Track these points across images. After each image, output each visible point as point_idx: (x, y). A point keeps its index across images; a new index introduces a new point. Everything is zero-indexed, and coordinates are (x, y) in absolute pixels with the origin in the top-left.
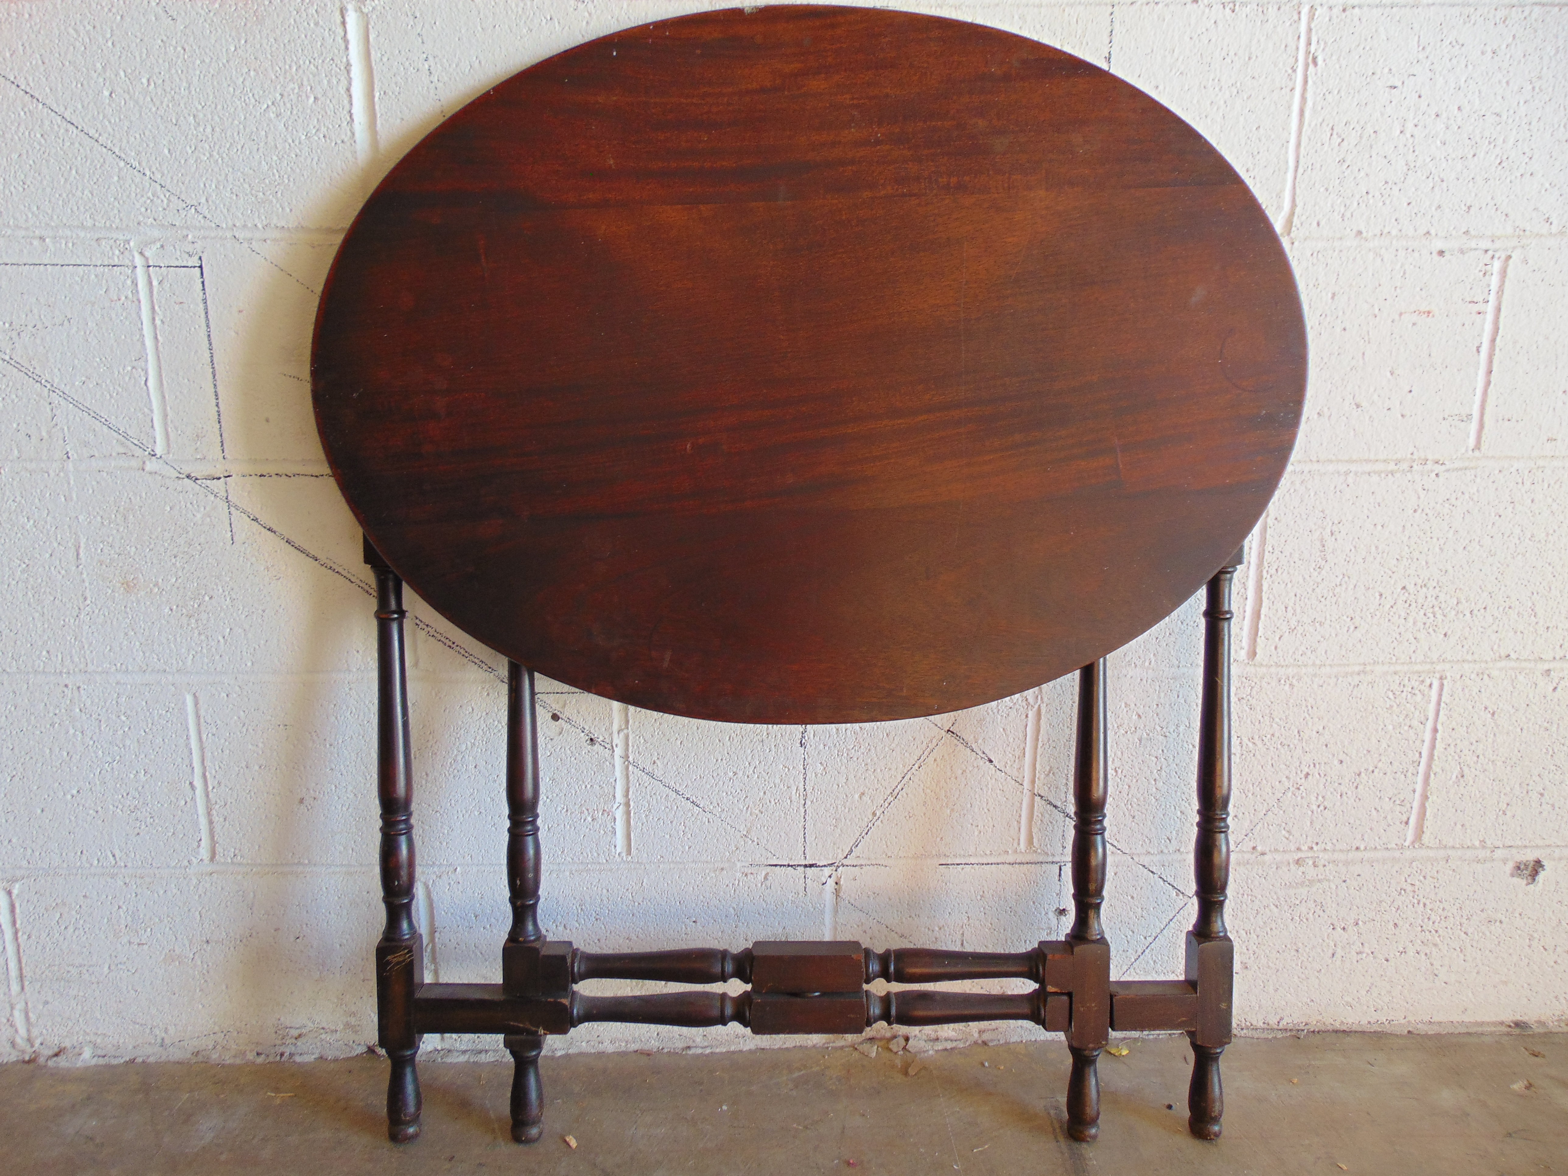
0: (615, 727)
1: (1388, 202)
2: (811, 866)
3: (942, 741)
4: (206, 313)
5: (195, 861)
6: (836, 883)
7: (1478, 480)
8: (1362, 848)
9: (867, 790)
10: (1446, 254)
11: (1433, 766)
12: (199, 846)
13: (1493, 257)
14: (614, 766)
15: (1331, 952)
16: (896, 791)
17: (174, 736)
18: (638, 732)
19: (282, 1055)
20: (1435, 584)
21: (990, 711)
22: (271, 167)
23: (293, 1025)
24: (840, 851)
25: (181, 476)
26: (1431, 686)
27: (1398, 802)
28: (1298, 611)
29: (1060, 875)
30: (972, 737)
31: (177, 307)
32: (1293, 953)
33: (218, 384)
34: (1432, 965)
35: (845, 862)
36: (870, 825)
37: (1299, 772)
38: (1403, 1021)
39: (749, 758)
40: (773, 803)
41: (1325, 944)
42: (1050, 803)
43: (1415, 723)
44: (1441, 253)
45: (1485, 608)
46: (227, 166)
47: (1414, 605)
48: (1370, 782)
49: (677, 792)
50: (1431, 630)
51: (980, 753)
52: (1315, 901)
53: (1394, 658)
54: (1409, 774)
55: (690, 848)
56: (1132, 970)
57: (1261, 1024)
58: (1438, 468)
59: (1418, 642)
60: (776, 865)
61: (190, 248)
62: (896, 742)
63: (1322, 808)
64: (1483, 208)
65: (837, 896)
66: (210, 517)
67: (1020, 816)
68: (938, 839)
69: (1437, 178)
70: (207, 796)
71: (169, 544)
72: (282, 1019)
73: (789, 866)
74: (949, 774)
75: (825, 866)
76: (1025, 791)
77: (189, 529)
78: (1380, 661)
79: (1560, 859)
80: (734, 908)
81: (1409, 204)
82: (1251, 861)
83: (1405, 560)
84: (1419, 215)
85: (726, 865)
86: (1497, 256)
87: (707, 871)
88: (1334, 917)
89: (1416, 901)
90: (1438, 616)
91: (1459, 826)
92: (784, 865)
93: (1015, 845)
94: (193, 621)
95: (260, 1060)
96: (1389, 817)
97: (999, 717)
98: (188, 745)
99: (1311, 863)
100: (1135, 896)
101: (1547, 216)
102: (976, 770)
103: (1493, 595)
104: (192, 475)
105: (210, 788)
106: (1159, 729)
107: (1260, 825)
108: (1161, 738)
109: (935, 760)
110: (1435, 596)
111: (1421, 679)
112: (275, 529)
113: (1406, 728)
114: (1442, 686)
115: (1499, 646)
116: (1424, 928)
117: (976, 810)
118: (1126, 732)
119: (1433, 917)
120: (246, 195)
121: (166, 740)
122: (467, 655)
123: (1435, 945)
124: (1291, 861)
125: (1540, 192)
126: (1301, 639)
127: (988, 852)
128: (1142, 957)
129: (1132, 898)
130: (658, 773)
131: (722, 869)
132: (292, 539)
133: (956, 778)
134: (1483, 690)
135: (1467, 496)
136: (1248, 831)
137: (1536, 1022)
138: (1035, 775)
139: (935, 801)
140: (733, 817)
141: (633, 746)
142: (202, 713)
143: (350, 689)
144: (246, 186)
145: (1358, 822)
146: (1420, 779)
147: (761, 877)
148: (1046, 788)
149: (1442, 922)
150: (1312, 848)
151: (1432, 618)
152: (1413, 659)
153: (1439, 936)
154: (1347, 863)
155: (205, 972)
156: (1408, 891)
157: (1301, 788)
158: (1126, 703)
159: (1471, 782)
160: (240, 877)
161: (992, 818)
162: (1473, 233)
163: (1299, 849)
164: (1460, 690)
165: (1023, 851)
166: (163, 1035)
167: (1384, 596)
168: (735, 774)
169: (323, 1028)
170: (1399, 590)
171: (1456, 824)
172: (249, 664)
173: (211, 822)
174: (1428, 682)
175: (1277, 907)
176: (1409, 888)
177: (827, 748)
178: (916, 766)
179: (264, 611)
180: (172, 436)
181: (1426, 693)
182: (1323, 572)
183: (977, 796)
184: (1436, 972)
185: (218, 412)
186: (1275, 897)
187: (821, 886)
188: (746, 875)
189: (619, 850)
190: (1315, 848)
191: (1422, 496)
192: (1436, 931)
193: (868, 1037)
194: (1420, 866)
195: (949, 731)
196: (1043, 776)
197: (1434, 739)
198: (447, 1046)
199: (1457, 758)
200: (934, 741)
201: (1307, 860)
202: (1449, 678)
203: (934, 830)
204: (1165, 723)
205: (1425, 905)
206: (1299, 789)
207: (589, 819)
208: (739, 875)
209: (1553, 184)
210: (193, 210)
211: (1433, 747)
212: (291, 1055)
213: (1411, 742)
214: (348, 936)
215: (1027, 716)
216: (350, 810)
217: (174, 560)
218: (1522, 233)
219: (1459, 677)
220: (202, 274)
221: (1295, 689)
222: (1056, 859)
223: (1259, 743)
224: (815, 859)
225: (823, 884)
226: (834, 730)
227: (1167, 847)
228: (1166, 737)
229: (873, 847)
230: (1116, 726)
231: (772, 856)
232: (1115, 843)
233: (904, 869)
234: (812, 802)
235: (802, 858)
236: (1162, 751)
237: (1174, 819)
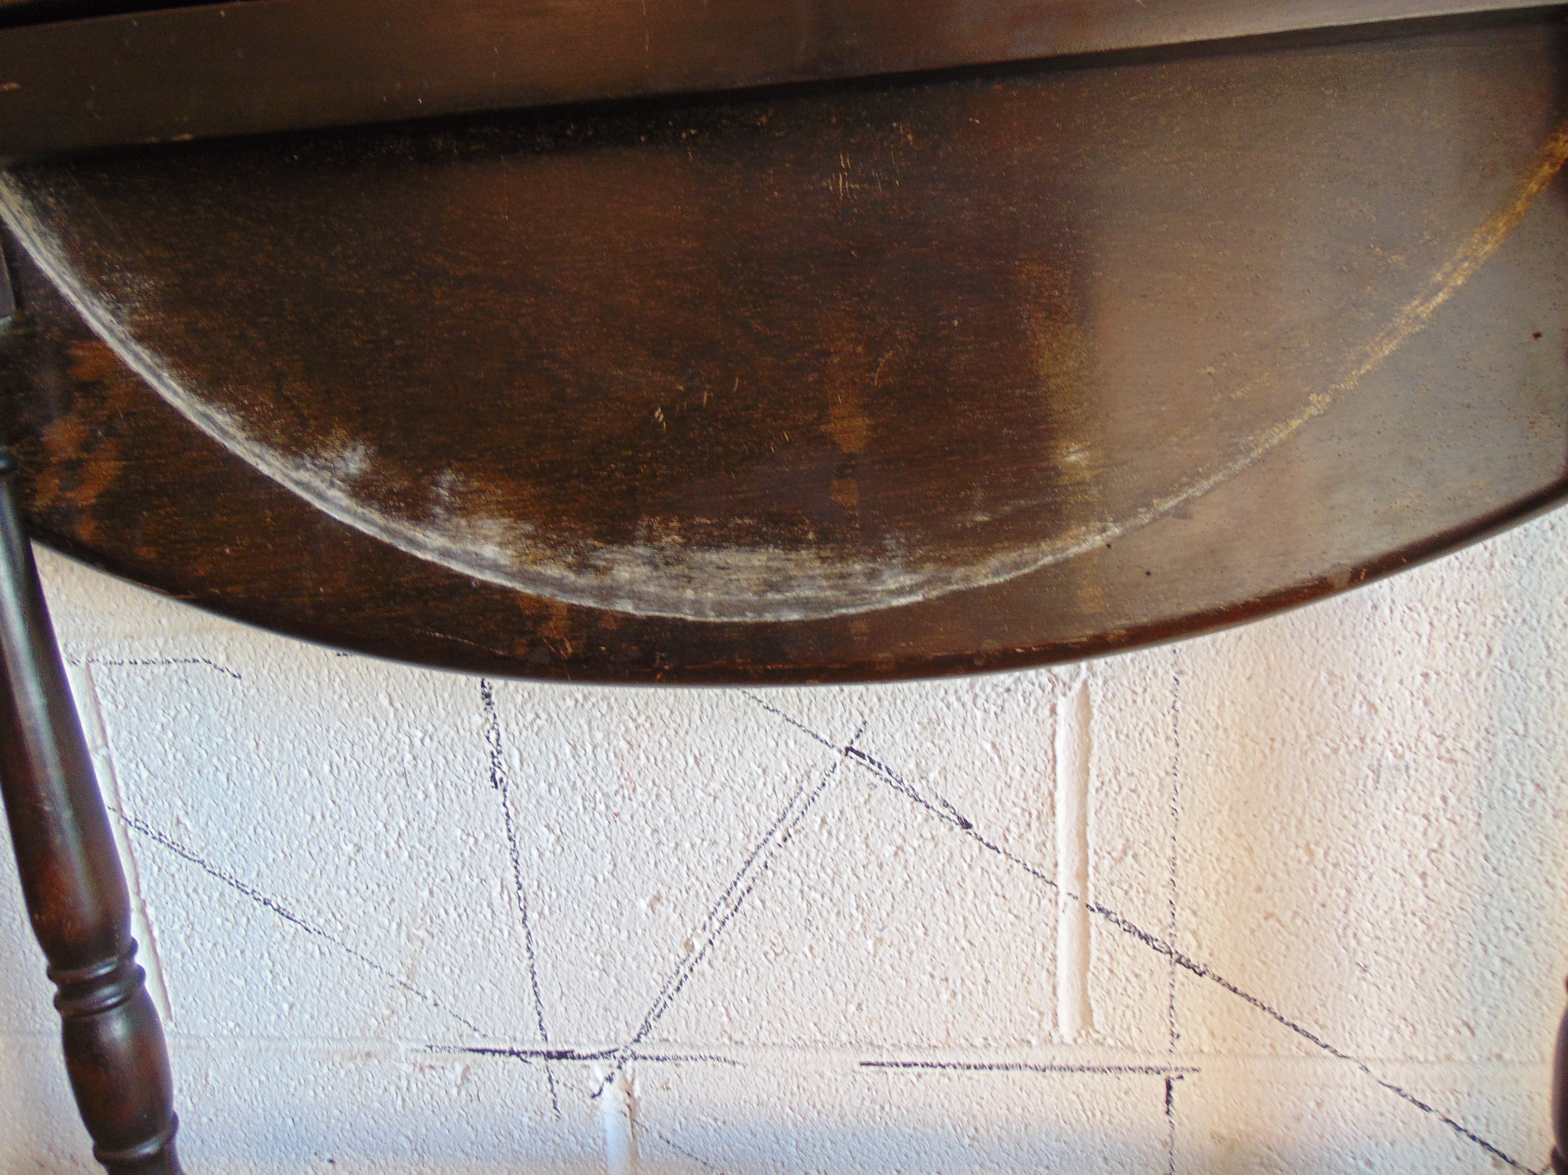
2: (561, 1055)
3: (837, 775)
6: (626, 1094)
9: (663, 891)
16: (736, 894)
18: (130, 754)
21: (952, 699)
24: (621, 1026)
29: (1168, 1102)
30: (912, 765)
35: (638, 1049)
36: (685, 970)
39: (383, 813)
40: (453, 914)
42: (1131, 930)
49: (241, 888)
51: (936, 804)
55: (291, 1007)
60: (483, 1051)
62: (719, 776)
65: (634, 1121)
67: (1054, 959)
68: (852, 1008)
73: (512, 1053)
74: (861, 855)
75: (593, 1057)
76: (1061, 900)
80: (408, 1138)
85: (377, 1046)
87: (337, 1059)
92: (502, 1052)
93: (1047, 1025)
97: (979, 714)
102: (930, 845)
106: (1431, 741)
108: (1437, 766)
109: (824, 821)
117: (939, 943)
118: (1335, 751)
127: (979, 1042)
130: (191, 844)
131: (368, 1055)
133: (881, 866)
138: (1085, 861)
139: (833, 917)
140: (371, 944)
141: (127, 785)
147: (455, 1075)
148: (1120, 893)
158: (1331, 673)
161: (981, 962)
165: (1068, 1040)
168: (359, 849)
177: (555, 792)
178: (778, 836)
183: (938, 909)
187: (589, 1101)
188: (422, 1069)
195: (848, 749)
196: (1106, 863)
200: (816, 776)
203: (839, 987)
208: (405, 1068)
215: (1053, 711)
222: (1157, 1062)
224: (566, 1042)
225: (594, 1096)
226: (567, 749)
227: (1462, 1047)
228: (1453, 761)
229: (698, 1022)
230: (1303, 733)
231: (470, 1031)
232: (1316, 1031)
233: (779, 1072)
234: (541, 914)
235: (539, 1037)
236: (1444, 800)
237: (1483, 978)
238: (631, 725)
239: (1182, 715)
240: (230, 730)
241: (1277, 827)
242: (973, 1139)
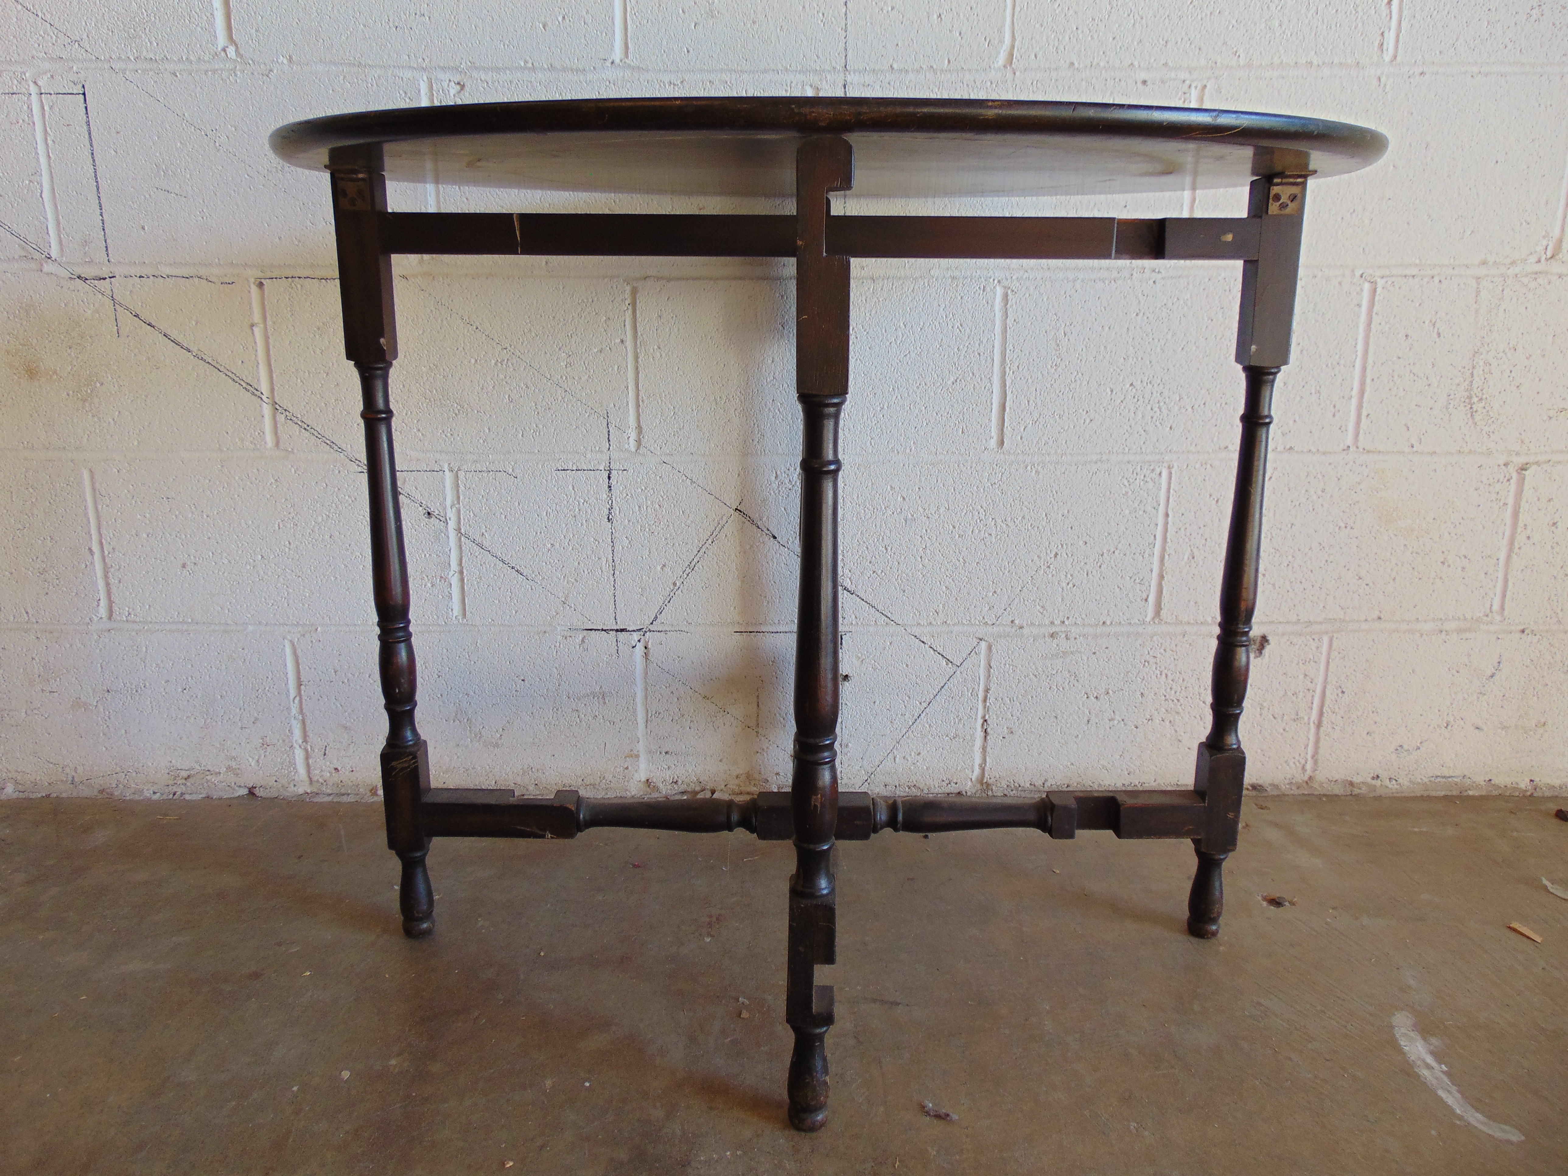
0: (448, 503)
1: (1096, 37)
2: (622, 630)
3: (732, 519)
4: (90, 134)
5: (95, 619)
6: (646, 648)
7: (1191, 287)
8: (1108, 623)
9: (667, 562)
10: (1148, 83)
11: (1167, 548)
12: (98, 605)
13: (1190, 87)
14: (448, 537)
15: (1086, 719)
16: (694, 563)
17: (74, 506)
18: (468, 507)
19: (174, 794)
20: (1159, 381)
21: (772, 492)
22: (140, 7)
23: (183, 767)
24: (646, 617)
25: (73, 276)
26: (1160, 474)
27: (1138, 581)
28: (1039, 404)
30: (757, 516)
31: (65, 128)
32: (1053, 719)
33: (101, 195)
34: (1176, 731)
35: (652, 628)
36: (672, 594)
37: (1048, 552)
38: (1154, 784)
39: (564, 532)
40: (586, 572)
41: (1080, 712)
43: (1149, 508)
44: (1144, 82)
45: (1204, 404)
46: (104, 6)
47: (1141, 399)
48: (1112, 561)
49: (503, 561)
50: (1158, 423)
51: (765, 529)
52: (1069, 672)
53: (1127, 449)
54: (1146, 555)
55: (516, 612)
56: (910, 732)
57: (1028, 785)
58: (1155, 276)
59: (1147, 434)
60: (591, 630)
61: (74, 78)
62: (691, 519)
63: (1071, 585)
64: (1179, 42)
65: (647, 659)
66: (98, 313)
68: (732, 608)
69: (1136, 16)
70: (104, 560)
71: (65, 337)
72: (173, 761)
73: (602, 630)
74: (738, 549)
75: (634, 631)
77: (82, 323)
78: (1115, 451)
79: (1283, 634)
80: (556, 668)
81: (1114, 39)
82: (1011, 634)
83: (1131, 359)
84: (1123, 49)
85: (549, 629)
86: (1193, 85)
87: (532, 634)
88: (1087, 686)
89: (1159, 673)
90: (1163, 410)
91: (1192, 603)
92: (599, 630)
94: (87, 405)
95: (156, 797)
96: (1130, 595)
97: (780, 498)
98: (86, 514)
99: (1063, 636)
100: (909, 664)
101: (1235, 49)
102: (762, 545)
103: (1211, 391)
104: (82, 276)
105: (106, 553)
106: (922, 510)
107: (1017, 600)
108: (924, 520)
109: (726, 536)
110: (1159, 392)
111: (1152, 468)
112: (153, 324)
113: (1141, 513)
114: (1170, 474)
115: (1218, 438)
116: (1167, 697)
117: (764, 582)
118: (893, 513)
119: (1174, 687)
120: (120, 31)
121: (68, 510)
122: (320, 436)
123: (1178, 713)
124: (1046, 634)
125: (1227, 28)
126: (1043, 429)
127: (776, 621)
128: (918, 721)
129: (907, 665)
130: (486, 544)
131: (545, 632)
132: (168, 332)
133: (745, 553)
134: (1207, 479)
135: (1181, 302)
136: (1007, 606)
137: (1270, 785)
139: (727, 573)
140: (553, 585)
141: (464, 519)
142: (97, 486)
143: (222, 466)
144: (120, 23)
145: (1103, 599)
146: (1156, 560)
147: (578, 640)
149: (1183, 692)
150: (1063, 622)
151: (1158, 412)
152: (1143, 450)
153: (1181, 705)
154: (1095, 637)
155: (106, 718)
156: (1150, 663)
157: (1051, 566)
158: (891, 487)
159: (1201, 563)
160: (134, 634)
161: (778, 590)
162: (1170, 64)
163: (1052, 623)
164: (1187, 478)
166: (73, 774)
167: (1114, 392)
168: (553, 546)
169: (209, 771)
170: (1128, 386)
171: (1189, 601)
172: (136, 443)
173: (108, 584)
174: (1158, 471)
175: (1036, 676)
176: (1152, 660)
177: (631, 524)
178: (710, 541)
179: (146, 396)
180: (64, 240)
181: (1156, 480)
182: (1059, 369)
183: (764, 569)
184: (1180, 738)
185: (103, 220)
186: (1033, 667)
187: (631, 649)
188: (566, 638)
189: (456, 613)
190: (1067, 623)
191: (1142, 302)
192: (1178, 700)
193: (680, 790)
194: (1160, 640)
195: (736, 509)
197: (1166, 523)
198: (315, 790)
199: (1187, 540)
200: (725, 518)
201: (1060, 634)
202: (1176, 466)
203: (728, 600)
204: (927, 505)
205: (1166, 676)
206: (1049, 567)
207: (429, 585)
208: (559, 637)
209: (1239, 21)
210: (77, 44)
211: (1166, 530)
212: (182, 794)
213: (1146, 526)
214: (227, 688)
216: (226, 574)
217: (69, 351)
218: (1214, 65)
219: (1185, 467)
220: (85, 100)
221: (1040, 476)
223: (1011, 524)
224: (625, 625)
225: (633, 647)
226: (637, 508)
227: (935, 619)
228: (928, 518)
229: (675, 615)
230: (883, 507)
231: (587, 621)
232: (889, 615)
233: (704, 636)
234: (620, 572)
235: (614, 623)
236: (926, 531)
237: (940, 594)
238: (661, 499)
239: (846, 499)
240: (509, 498)
241: (876, 540)
242: (773, 662)
